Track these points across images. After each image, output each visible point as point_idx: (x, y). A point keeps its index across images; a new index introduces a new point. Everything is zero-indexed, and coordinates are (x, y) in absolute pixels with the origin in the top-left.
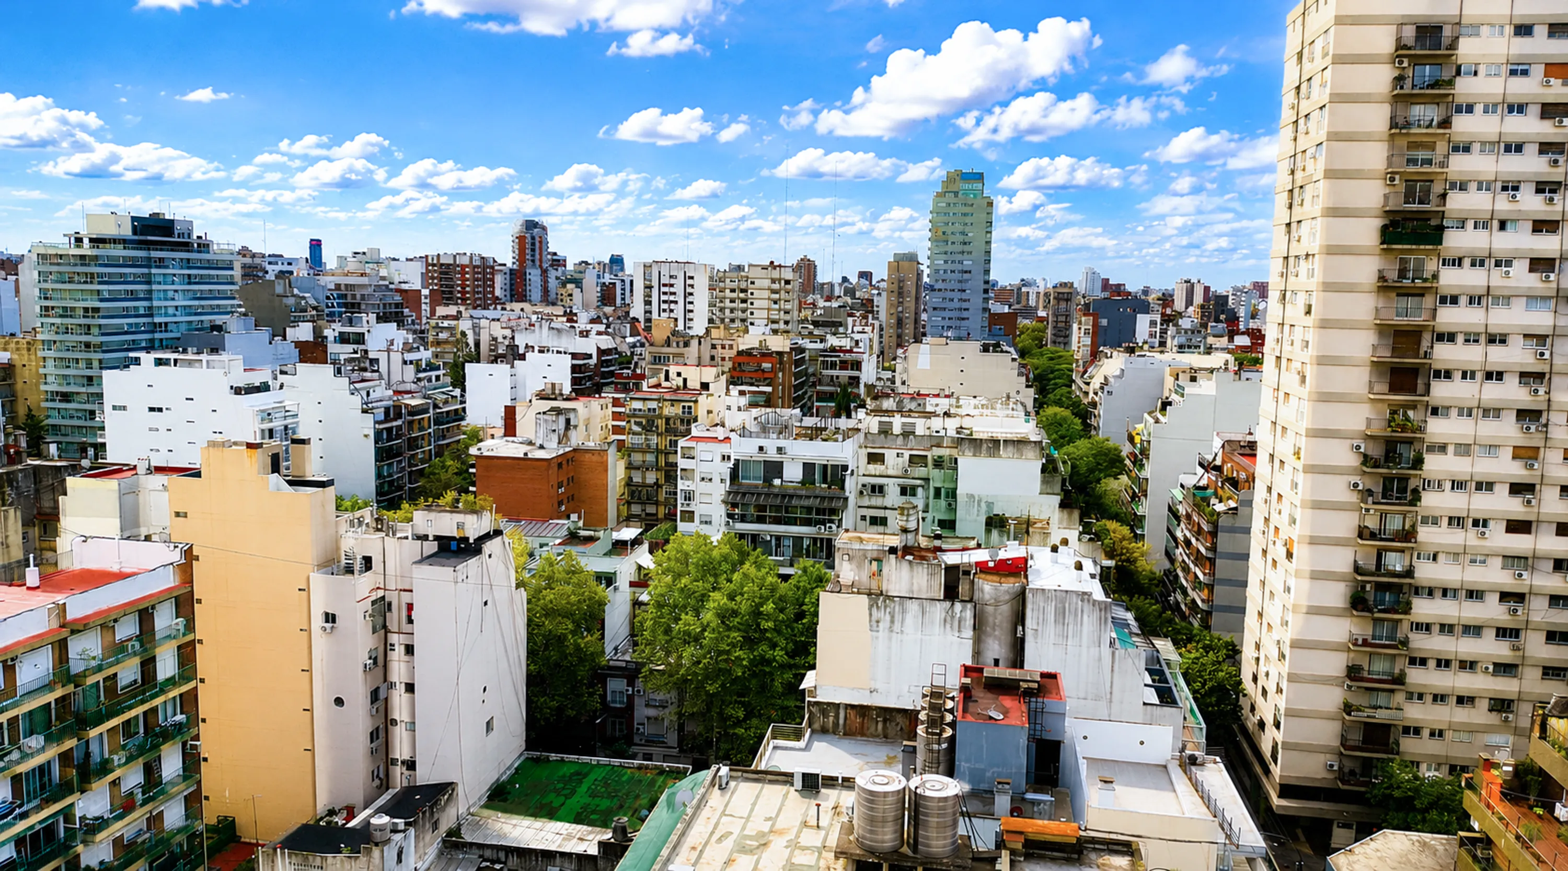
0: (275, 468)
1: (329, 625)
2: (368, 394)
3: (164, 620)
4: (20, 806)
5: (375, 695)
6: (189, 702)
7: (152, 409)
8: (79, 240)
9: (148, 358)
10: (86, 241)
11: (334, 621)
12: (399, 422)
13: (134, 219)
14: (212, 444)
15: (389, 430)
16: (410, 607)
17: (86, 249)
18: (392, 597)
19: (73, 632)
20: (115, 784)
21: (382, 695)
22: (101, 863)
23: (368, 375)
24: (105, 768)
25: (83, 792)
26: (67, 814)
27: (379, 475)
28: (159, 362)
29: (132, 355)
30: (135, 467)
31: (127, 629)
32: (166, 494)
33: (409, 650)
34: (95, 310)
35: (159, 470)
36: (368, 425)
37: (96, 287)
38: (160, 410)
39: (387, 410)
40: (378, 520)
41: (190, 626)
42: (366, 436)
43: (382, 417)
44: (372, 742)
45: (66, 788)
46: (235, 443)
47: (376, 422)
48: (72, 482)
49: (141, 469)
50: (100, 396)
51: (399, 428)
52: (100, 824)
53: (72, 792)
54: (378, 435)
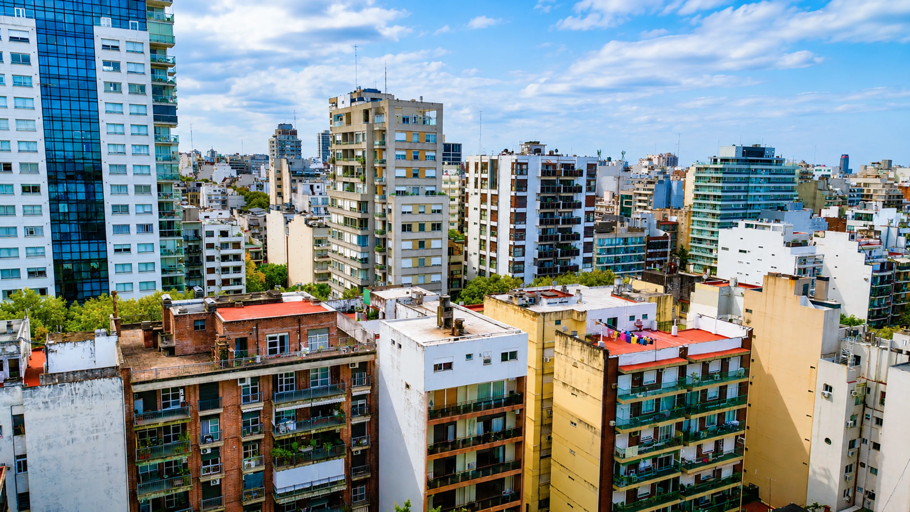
0: (805, 293)
1: (826, 392)
2: (870, 252)
3: (734, 366)
4: (656, 443)
5: (852, 444)
6: (741, 415)
7: (741, 251)
8: (715, 160)
9: (742, 223)
10: (719, 160)
11: (831, 391)
12: (889, 273)
13: (744, 148)
14: (770, 275)
15: (882, 277)
16: (883, 394)
17: (719, 166)
18: (872, 385)
19: (690, 363)
20: (699, 447)
21: (857, 445)
22: (689, 485)
23: (871, 241)
24: (696, 437)
25: (685, 445)
26: (677, 453)
27: (871, 305)
28: (748, 226)
29: (734, 221)
30: (728, 282)
31: (715, 368)
32: (742, 298)
33: (879, 422)
34: (719, 197)
35: (741, 284)
36: (868, 272)
37: (720, 185)
38: (745, 252)
39: (883, 264)
40: (868, 335)
41: (747, 374)
42: (866, 280)
43: (878, 268)
44: (846, 472)
45: (677, 441)
46: (784, 275)
47: (874, 271)
48: (697, 285)
49: (732, 284)
50: (716, 242)
51: (889, 277)
52: (691, 466)
53: (680, 444)
54: (874, 279)
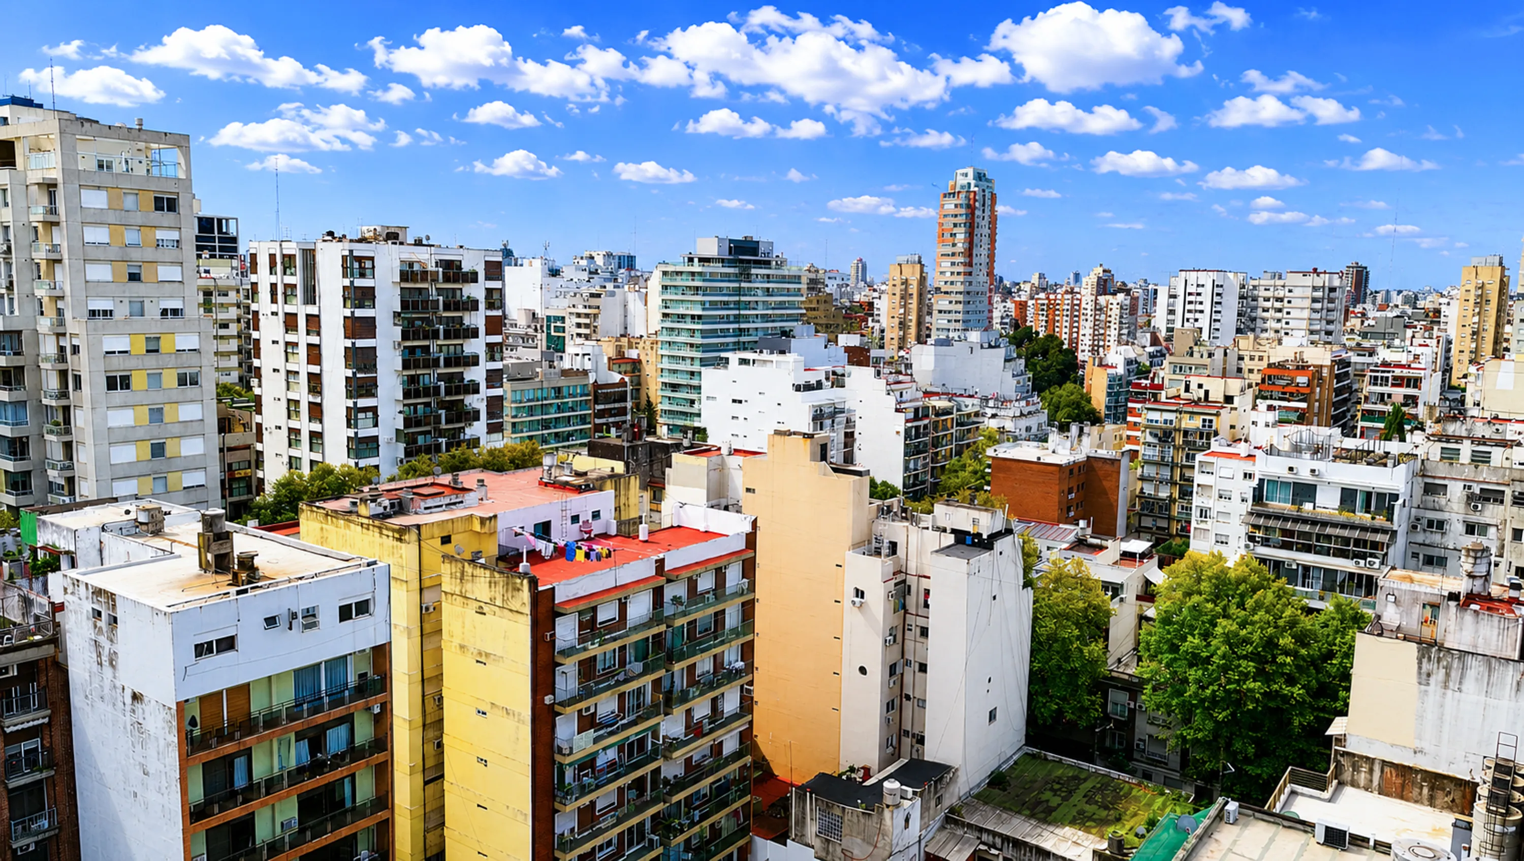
0: (824, 457)
1: (857, 600)
2: (901, 396)
3: (734, 577)
4: (624, 718)
5: (892, 669)
6: (747, 651)
7: (734, 401)
8: (691, 260)
9: (734, 357)
10: (696, 260)
11: (862, 597)
12: (926, 421)
13: (731, 241)
14: (778, 433)
15: (917, 428)
16: (927, 592)
17: (697, 267)
18: (912, 581)
19: (669, 581)
20: (689, 712)
21: (898, 670)
22: (675, 777)
23: (901, 378)
24: (684, 698)
25: (666, 714)
26: (655, 731)
27: (906, 469)
28: (744, 362)
29: (723, 355)
30: (719, 449)
31: (706, 583)
32: (741, 473)
33: (924, 632)
34: (700, 317)
35: (737, 451)
36: (899, 423)
37: (699, 298)
38: (740, 402)
39: (916, 410)
40: (904, 510)
41: (752, 588)
42: (898, 433)
43: (911, 416)
44: (888, 711)
45: (654, 710)
46: (795, 433)
47: (907, 421)
48: (676, 457)
49: (724, 451)
50: (698, 388)
51: (925, 427)
52: (674, 744)
53: (658, 714)
54: (907, 431)
